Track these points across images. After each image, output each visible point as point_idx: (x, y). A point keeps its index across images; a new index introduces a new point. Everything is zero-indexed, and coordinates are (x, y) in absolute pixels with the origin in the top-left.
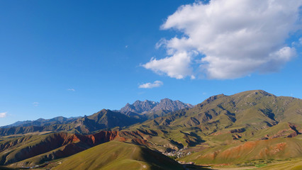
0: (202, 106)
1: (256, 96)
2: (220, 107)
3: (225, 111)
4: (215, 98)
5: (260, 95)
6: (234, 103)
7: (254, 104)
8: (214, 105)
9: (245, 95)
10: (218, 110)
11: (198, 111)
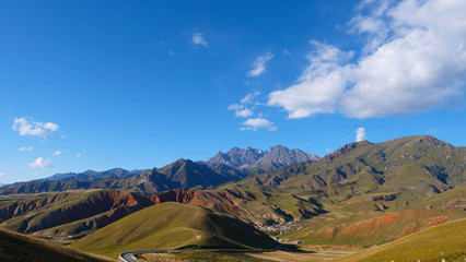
0: (332, 158)
1: (420, 145)
2: (361, 160)
3: (368, 168)
4: (354, 146)
5: (427, 143)
6: (384, 156)
7: (417, 157)
8: (351, 157)
10: (358, 165)
11: (325, 165)
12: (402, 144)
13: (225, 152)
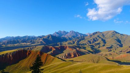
0: (91, 36)
1: (113, 33)
2: (98, 36)
3: (101, 39)
4: (96, 33)
5: (114, 33)
6: (104, 35)
7: (112, 37)
8: (96, 36)
9: (108, 32)
10: (98, 38)
11: (90, 38)
12: (108, 33)
13: (57, 32)
